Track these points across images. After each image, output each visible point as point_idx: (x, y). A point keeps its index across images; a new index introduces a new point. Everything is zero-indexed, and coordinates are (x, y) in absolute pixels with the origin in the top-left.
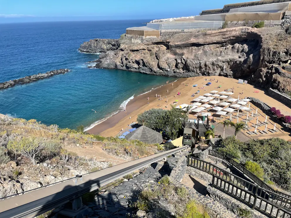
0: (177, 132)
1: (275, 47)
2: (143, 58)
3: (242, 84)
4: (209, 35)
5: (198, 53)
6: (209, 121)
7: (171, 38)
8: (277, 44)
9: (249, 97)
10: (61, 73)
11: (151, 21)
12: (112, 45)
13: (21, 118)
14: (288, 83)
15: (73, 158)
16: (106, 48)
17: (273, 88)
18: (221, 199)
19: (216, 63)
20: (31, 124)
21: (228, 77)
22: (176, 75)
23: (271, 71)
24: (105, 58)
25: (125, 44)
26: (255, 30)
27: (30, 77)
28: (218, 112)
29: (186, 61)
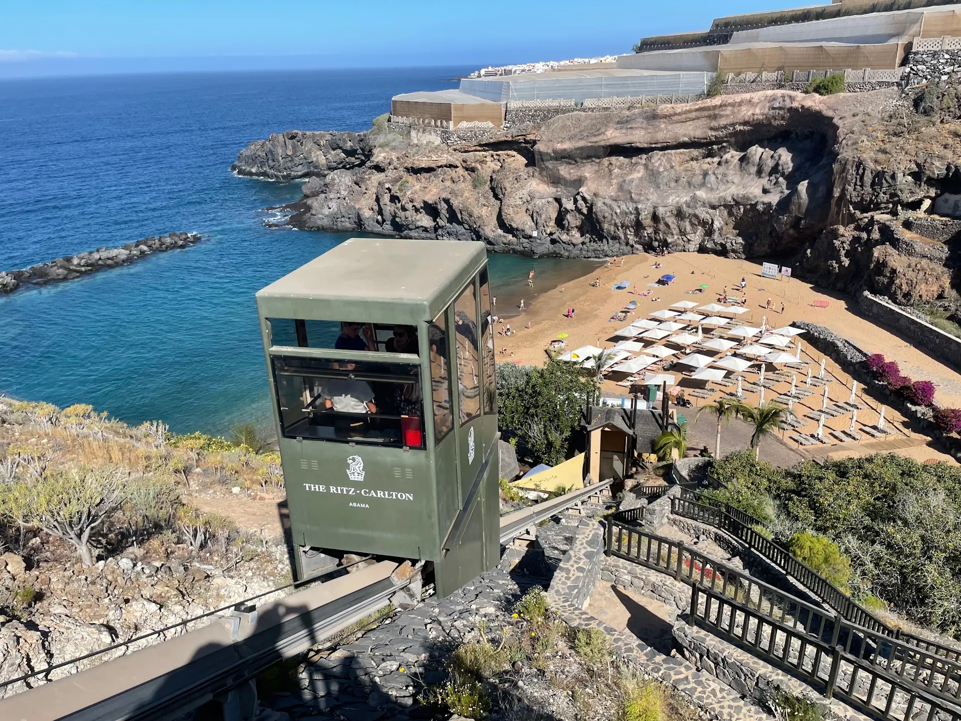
0: (566, 440)
1: (881, 156)
2: (449, 196)
3: (773, 278)
4: (665, 117)
5: (631, 177)
6: (670, 402)
7: (543, 129)
8: (886, 146)
9: (798, 321)
10: (174, 246)
11: (474, 72)
12: (345, 151)
13: (41, 403)
14: (921, 274)
15: (222, 534)
16: (324, 162)
17: (874, 292)
18: (721, 664)
19: (691, 211)
20: (73, 420)
21: (727, 257)
22: (557, 250)
23: (869, 236)
24: (324, 195)
25: (387, 149)
26: (815, 102)
27: (69, 260)
28: (697, 370)
29: (592, 205)
